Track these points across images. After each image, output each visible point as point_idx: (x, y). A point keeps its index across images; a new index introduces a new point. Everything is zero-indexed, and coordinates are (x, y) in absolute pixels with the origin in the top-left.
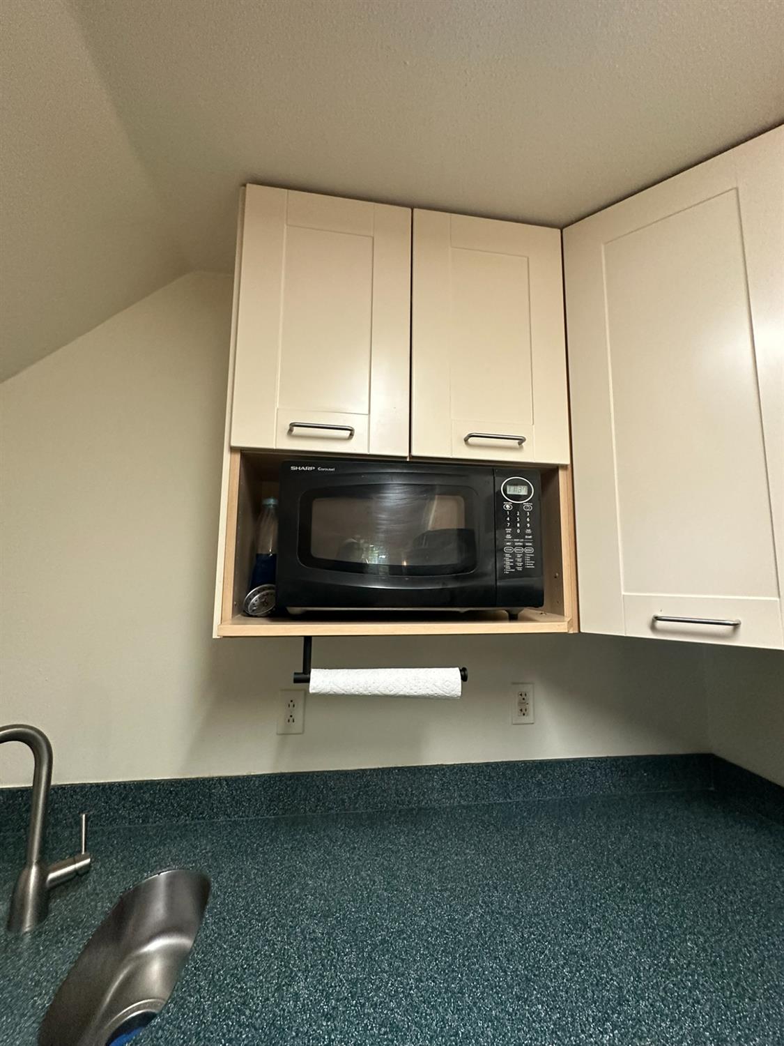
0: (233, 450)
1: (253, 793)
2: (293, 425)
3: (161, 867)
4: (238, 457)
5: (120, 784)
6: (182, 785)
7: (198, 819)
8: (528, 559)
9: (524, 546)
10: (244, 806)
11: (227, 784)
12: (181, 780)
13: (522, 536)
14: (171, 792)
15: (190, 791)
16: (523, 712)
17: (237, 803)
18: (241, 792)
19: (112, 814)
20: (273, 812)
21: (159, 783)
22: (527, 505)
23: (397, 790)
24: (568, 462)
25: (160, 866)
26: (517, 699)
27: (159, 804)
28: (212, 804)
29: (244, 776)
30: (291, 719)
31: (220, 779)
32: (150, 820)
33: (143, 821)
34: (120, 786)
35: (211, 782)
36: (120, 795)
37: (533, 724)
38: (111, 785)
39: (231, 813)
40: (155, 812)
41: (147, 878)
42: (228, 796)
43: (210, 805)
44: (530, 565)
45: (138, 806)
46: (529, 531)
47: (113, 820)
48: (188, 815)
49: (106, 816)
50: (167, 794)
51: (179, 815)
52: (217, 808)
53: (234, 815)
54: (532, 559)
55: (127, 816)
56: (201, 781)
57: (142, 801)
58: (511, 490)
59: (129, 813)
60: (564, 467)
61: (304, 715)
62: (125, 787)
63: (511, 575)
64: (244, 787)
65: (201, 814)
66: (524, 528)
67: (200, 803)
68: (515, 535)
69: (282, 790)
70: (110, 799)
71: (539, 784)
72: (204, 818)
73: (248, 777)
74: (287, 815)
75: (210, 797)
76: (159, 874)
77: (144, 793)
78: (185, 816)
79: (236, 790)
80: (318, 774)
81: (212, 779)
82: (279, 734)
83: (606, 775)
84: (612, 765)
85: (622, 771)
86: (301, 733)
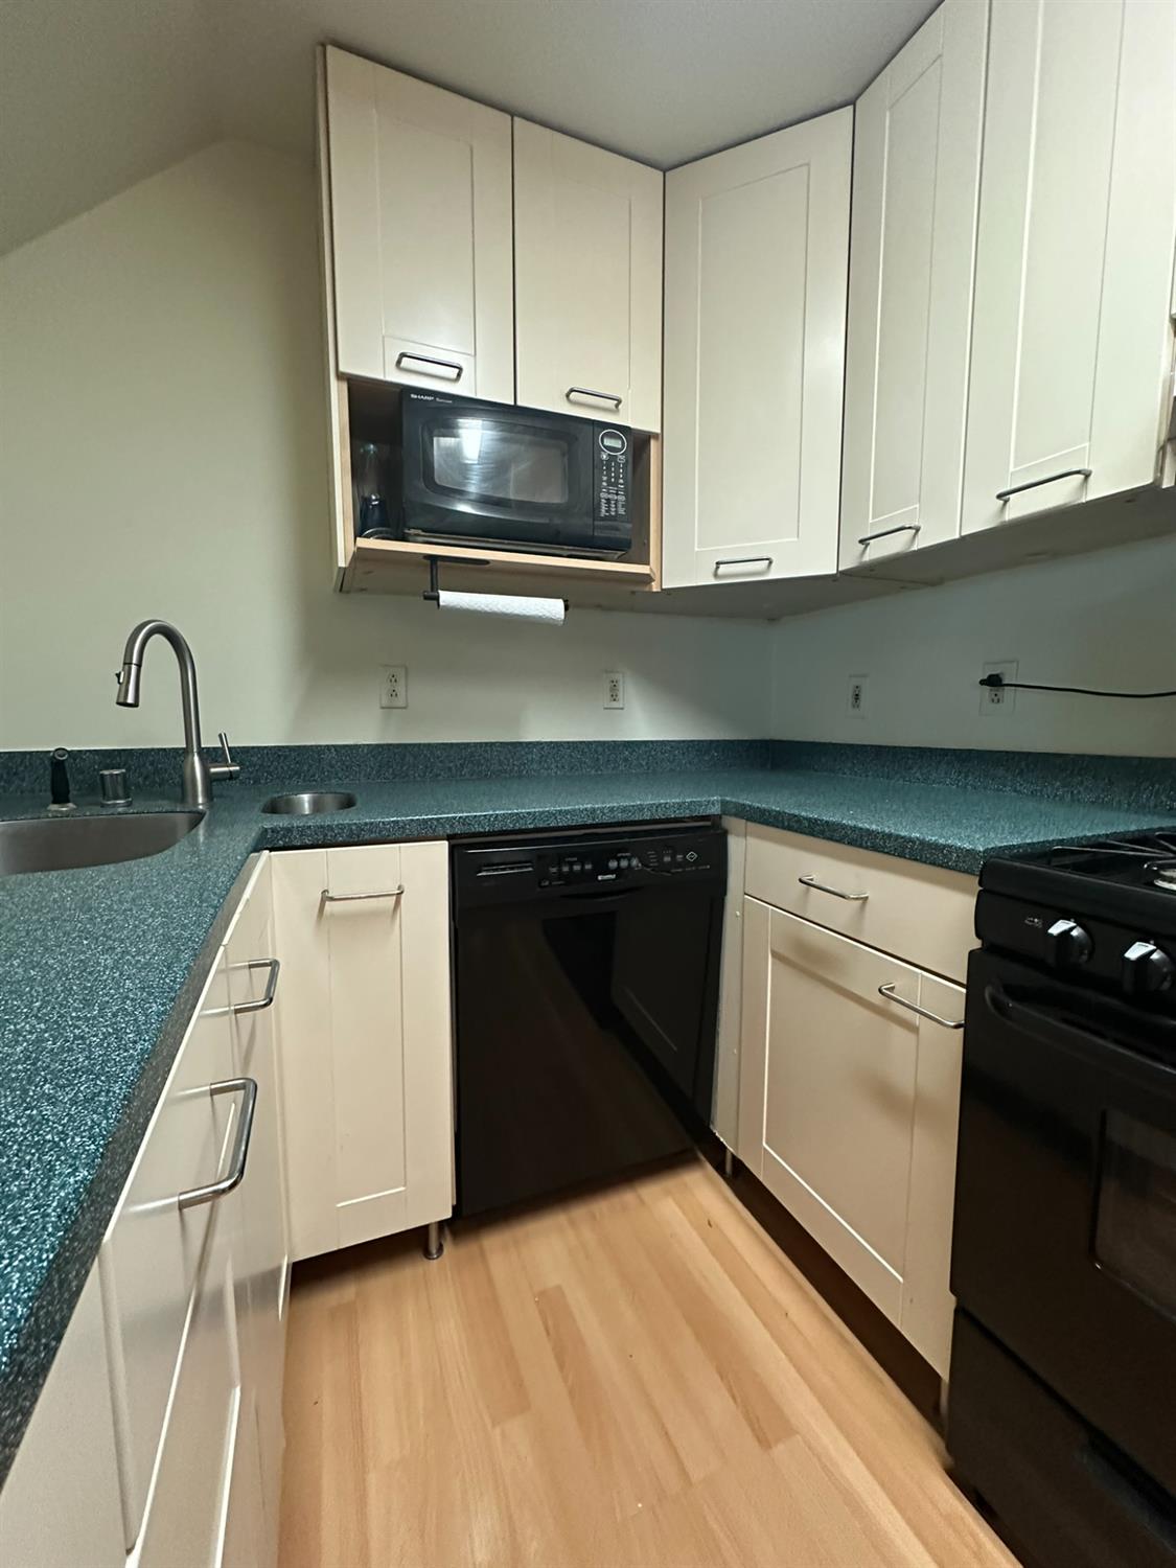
0: (340, 376)
1: (362, 759)
2: (403, 355)
4: (344, 386)
6: (290, 751)
7: (309, 781)
8: (620, 505)
9: (617, 494)
10: (354, 770)
11: (336, 751)
13: (616, 484)
14: (279, 756)
15: (299, 755)
16: (614, 698)
17: (347, 768)
18: (350, 758)
20: (383, 777)
21: (265, 748)
22: (621, 458)
23: (500, 760)
24: (659, 431)
26: (608, 686)
28: (323, 768)
29: (352, 744)
30: (393, 694)
31: (328, 746)
35: (319, 748)
37: (622, 709)
39: (342, 777)
40: (265, 775)
41: (291, 794)
42: (337, 760)
43: (321, 769)
44: (622, 511)
45: (247, 768)
46: (621, 481)
48: (300, 777)
51: (291, 777)
52: (328, 771)
53: (345, 778)
54: (623, 506)
57: (252, 764)
58: (608, 442)
60: (656, 436)
61: (406, 691)
63: (605, 518)
64: (352, 754)
65: (312, 776)
66: (617, 478)
67: (310, 767)
68: (608, 481)
71: (626, 760)
73: (356, 745)
75: (320, 762)
78: (297, 778)
79: (345, 757)
80: (425, 745)
81: (320, 746)
82: (383, 708)
83: (684, 754)
84: (689, 746)
85: (697, 751)
86: (405, 708)
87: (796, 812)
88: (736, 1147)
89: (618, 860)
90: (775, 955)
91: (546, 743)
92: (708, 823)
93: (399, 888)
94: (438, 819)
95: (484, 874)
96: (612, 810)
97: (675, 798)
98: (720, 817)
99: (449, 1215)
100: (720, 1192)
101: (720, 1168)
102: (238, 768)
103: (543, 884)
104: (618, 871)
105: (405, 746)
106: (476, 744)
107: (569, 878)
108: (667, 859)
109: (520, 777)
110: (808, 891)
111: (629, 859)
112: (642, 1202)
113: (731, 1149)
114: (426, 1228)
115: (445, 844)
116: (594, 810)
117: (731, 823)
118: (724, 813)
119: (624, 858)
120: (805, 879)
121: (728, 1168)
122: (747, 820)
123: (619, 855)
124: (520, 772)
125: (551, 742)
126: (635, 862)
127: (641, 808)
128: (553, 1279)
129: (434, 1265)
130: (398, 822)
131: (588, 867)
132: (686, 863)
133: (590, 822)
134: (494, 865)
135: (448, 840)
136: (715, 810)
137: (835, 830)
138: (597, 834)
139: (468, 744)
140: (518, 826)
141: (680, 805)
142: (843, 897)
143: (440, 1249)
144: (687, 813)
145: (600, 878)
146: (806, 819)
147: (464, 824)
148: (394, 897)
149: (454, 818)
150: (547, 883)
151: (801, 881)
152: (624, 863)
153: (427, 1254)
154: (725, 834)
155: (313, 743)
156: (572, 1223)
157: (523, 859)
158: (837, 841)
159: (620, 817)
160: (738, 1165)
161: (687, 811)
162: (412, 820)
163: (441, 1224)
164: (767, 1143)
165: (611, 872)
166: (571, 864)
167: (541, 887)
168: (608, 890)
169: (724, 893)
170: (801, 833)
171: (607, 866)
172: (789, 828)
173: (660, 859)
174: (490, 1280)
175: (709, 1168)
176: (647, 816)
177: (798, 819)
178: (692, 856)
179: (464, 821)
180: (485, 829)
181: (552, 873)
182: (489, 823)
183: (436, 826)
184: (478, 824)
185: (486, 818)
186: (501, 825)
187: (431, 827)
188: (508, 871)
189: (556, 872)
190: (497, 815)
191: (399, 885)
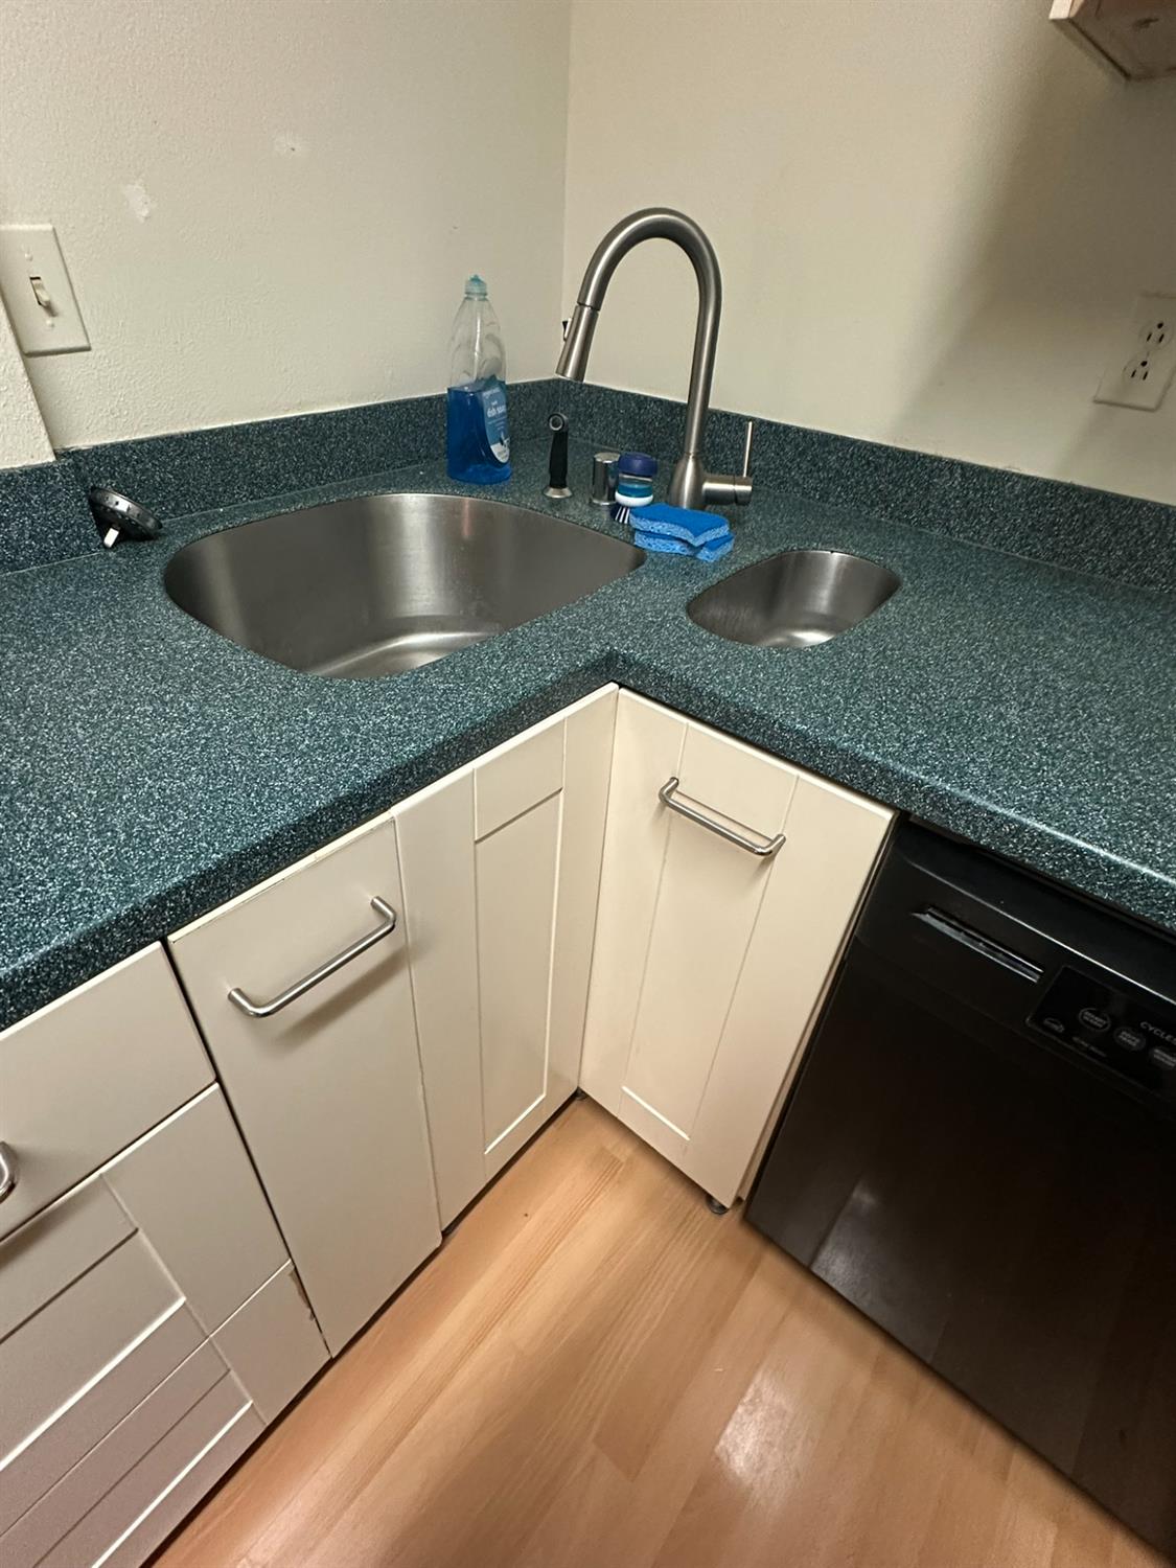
1: (1005, 504)
3: (836, 546)
5: (798, 430)
6: (888, 457)
7: (899, 520)
10: (980, 521)
11: (963, 475)
12: (887, 448)
14: (868, 463)
15: (898, 470)
17: (969, 514)
18: (982, 496)
19: (782, 473)
20: (1030, 550)
21: (854, 442)
25: (836, 544)
27: (848, 478)
28: (929, 502)
29: (996, 470)
30: (1139, 371)
31: (952, 465)
32: (831, 499)
33: (821, 497)
34: (798, 432)
35: (936, 464)
36: (797, 446)
38: (787, 428)
39: (954, 528)
40: (839, 489)
41: (816, 549)
42: (957, 497)
43: (924, 503)
45: (818, 472)
47: (781, 483)
48: (886, 508)
49: (773, 474)
50: (863, 466)
51: (873, 505)
52: (934, 511)
53: (959, 532)
55: (801, 482)
56: (920, 457)
57: (824, 466)
59: (804, 478)
62: (805, 436)
64: (991, 489)
65: (905, 513)
67: (909, 495)
69: (1061, 515)
70: (783, 449)
72: (908, 521)
73: (1004, 473)
74: (1054, 564)
76: (832, 552)
77: (830, 453)
78: (882, 509)
79: (976, 491)
81: (940, 459)
82: (1097, 402)
86: (1148, 410)
94: (884, 769)
95: (925, 918)
99: (726, 1200)
102: (748, 488)
103: (1047, 1023)
135: (893, 812)
147: (934, 804)
149: (920, 784)
150: (1059, 1028)
155: (930, 451)
167: (1038, 1020)
179: (938, 799)
180: (980, 838)
181: (1085, 1021)
182: (993, 832)
183: (874, 779)
184: (966, 821)
185: (992, 820)
186: (1024, 851)
187: (864, 775)
188: (980, 949)
189: (1098, 1028)
190: (1023, 827)
191: (779, 833)
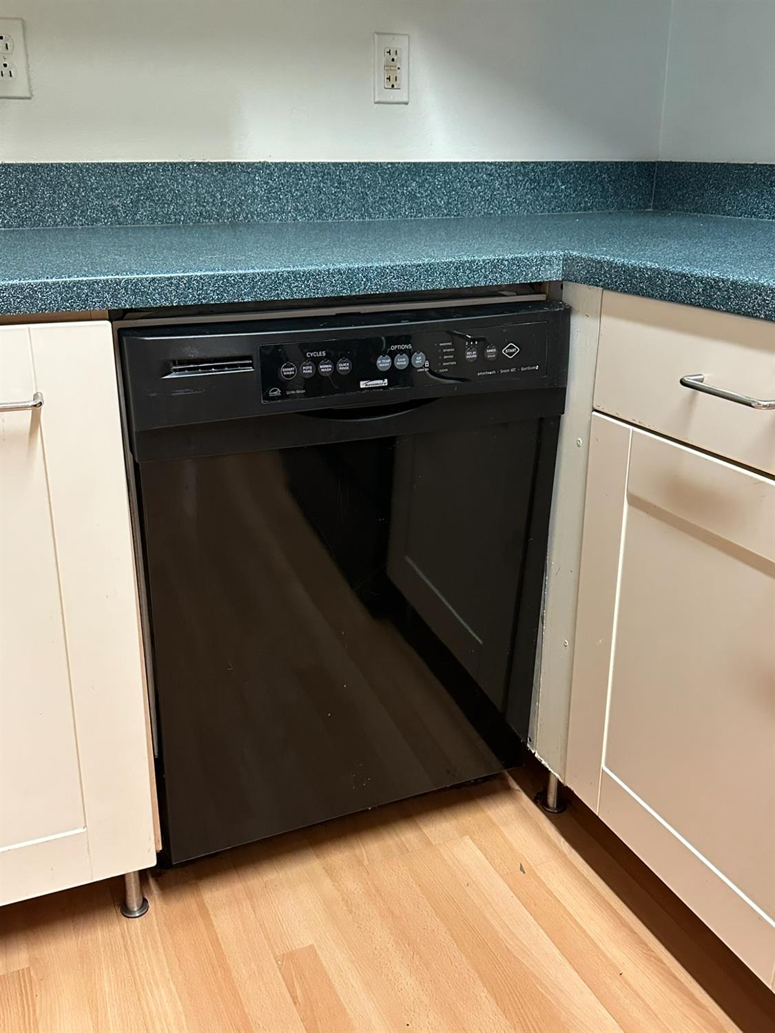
16: (392, 83)
23: (198, 194)
26: (384, 58)
30: (6, 70)
37: (406, 103)
61: (28, 67)
80: (68, 166)
83: (508, 186)
84: (518, 173)
85: (532, 181)
86: (30, 98)
87: (686, 270)
88: (563, 773)
89: (392, 355)
90: (634, 501)
91: (276, 164)
92: (541, 297)
93: (36, 396)
94: (90, 284)
95: (173, 376)
96: (382, 272)
97: (487, 252)
98: (560, 285)
99: (153, 862)
100: (538, 828)
101: (540, 800)
103: (271, 394)
104: (392, 373)
105: (36, 168)
106: (156, 167)
107: (315, 384)
108: (471, 355)
109: (234, 225)
110: (692, 401)
111: (410, 354)
112: (429, 843)
113: (557, 776)
114: (122, 878)
115: (104, 330)
116: (351, 273)
117: (580, 295)
118: (568, 277)
119: (402, 352)
120: (690, 380)
121: (552, 799)
122: (606, 287)
123: (394, 348)
124: (234, 216)
125: (285, 164)
126: (419, 360)
127: (429, 270)
128: (304, 939)
129: (135, 925)
130: (21, 288)
131: (344, 367)
132: (501, 361)
133: (345, 293)
134: (190, 362)
135: (111, 320)
136: (552, 273)
137: (745, 297)
138: (359, 314)
139: (143, 165)
140: (226, 299)
141: (495, 265)
142: (750, 405)
143: (144, 905)
144: (506, 279)
145: (363, 385)
146: (700, 280)
147: (134, 293)
148: (30, 412)
149: (118, 283)
150: (278, 392)
151: (683, 383)
152: (402, 362)
153: (126, 911)
154: (567, 312)
156: (329, 872)
157: (236, 353)
158: (747, 314)
159: (397, 285)
160: (566, 795)
161: (507, 276)
162: (46, 284)
163: (143, 875)
164: (607, 765)
165: (381, 376)
166: (316, 362)
167: (267, 397)
168: (376, 406)
169: (561, 409)
170: (691, 304)
171: (375, 365)
172: (673, 298)
173: (459, 355)
174: (216, 942)
175: (525, 800)
176: (440, 284)
177: (686, 281)
178: (511, 350)
179: (135, 287)
180: (172, 302)
181: (286, 376)
182: (177, 292)
183: (87, 295)
184: (159, 294)
185: (172, 283)
186: (198, 295)
187: (79, 296)
188: (214, 372)
189: (292, 375)
190: (190, 278)
191: (35, 392)
